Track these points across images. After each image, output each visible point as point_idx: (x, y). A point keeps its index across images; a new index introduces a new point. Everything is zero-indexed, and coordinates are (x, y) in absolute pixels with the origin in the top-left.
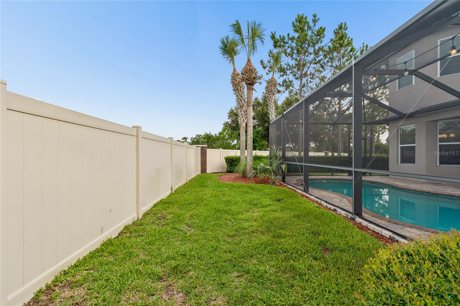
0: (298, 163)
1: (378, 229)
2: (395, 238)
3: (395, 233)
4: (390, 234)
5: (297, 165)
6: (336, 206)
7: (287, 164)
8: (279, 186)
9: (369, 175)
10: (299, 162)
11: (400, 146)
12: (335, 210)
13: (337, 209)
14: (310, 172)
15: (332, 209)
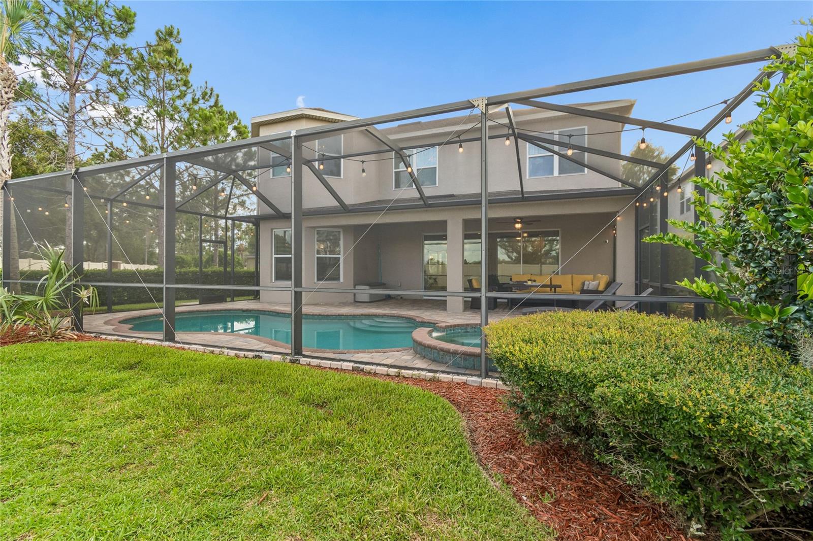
0: (144, 285)
1: (335, 364)
2: (359, 367)
3: (356, 362)
4: (352, 364)
5: (144, 288)
6: (257, 351)
7: (97, 287)
8: (76, 340)
9: (231, 301)
10: (145, 281)
11: (274, 256)
12: (260, 357)
13: (261, 354)
14: (177, 299)
15: (250, 356)
